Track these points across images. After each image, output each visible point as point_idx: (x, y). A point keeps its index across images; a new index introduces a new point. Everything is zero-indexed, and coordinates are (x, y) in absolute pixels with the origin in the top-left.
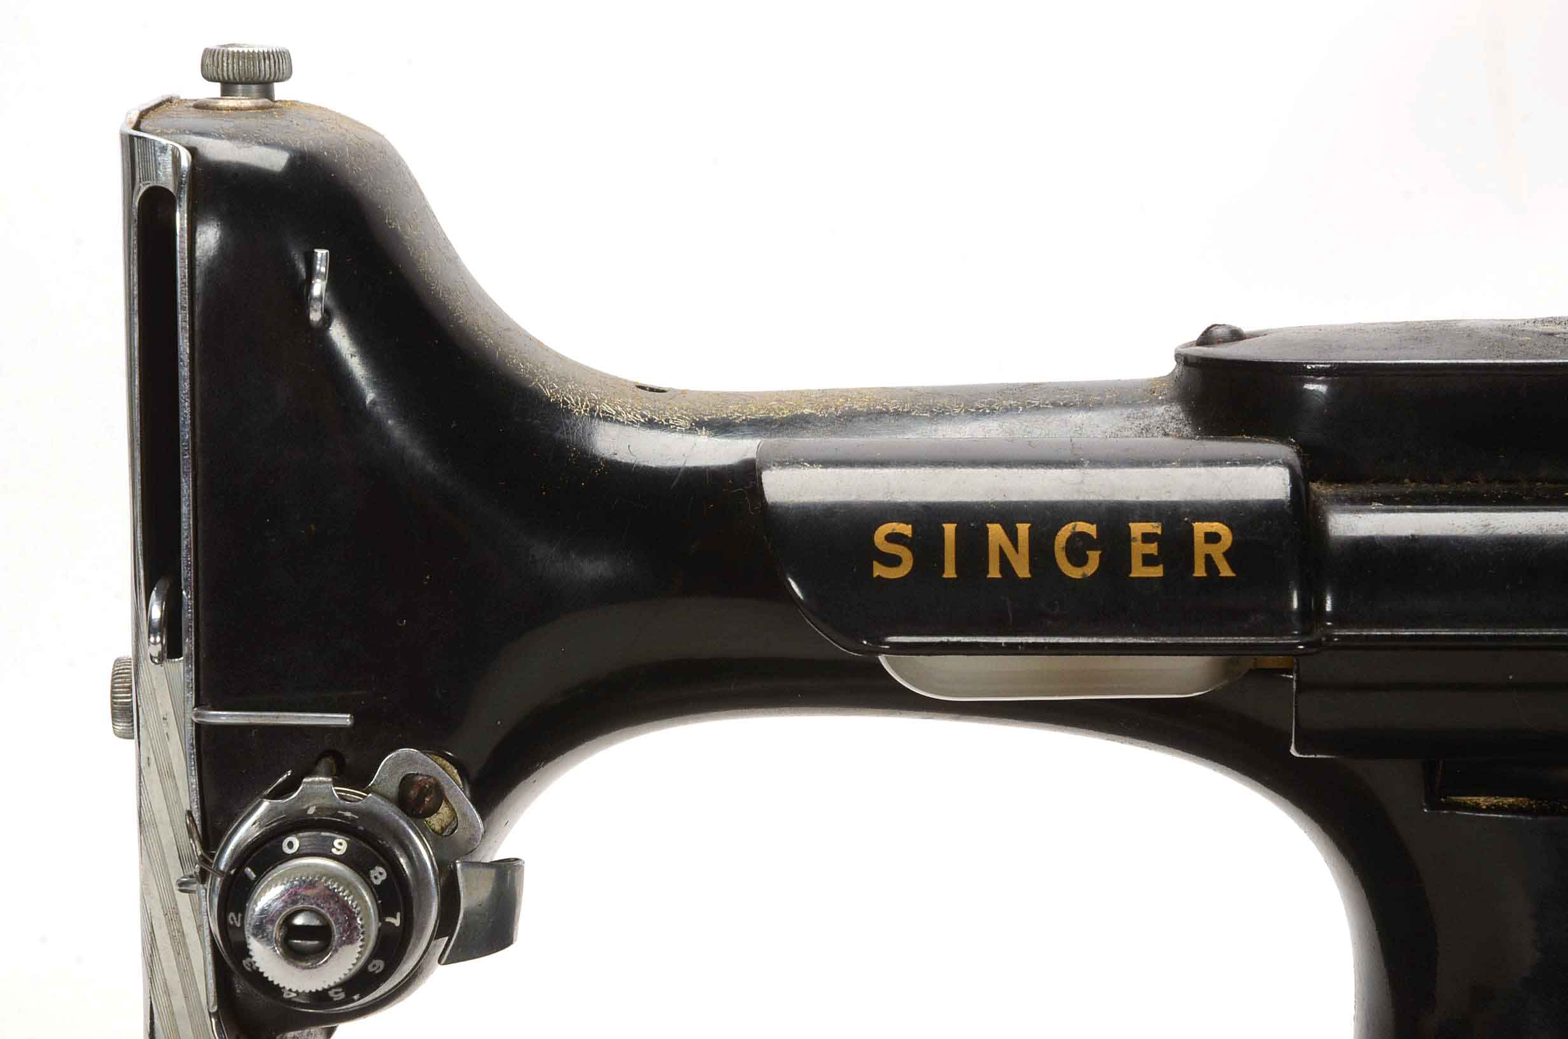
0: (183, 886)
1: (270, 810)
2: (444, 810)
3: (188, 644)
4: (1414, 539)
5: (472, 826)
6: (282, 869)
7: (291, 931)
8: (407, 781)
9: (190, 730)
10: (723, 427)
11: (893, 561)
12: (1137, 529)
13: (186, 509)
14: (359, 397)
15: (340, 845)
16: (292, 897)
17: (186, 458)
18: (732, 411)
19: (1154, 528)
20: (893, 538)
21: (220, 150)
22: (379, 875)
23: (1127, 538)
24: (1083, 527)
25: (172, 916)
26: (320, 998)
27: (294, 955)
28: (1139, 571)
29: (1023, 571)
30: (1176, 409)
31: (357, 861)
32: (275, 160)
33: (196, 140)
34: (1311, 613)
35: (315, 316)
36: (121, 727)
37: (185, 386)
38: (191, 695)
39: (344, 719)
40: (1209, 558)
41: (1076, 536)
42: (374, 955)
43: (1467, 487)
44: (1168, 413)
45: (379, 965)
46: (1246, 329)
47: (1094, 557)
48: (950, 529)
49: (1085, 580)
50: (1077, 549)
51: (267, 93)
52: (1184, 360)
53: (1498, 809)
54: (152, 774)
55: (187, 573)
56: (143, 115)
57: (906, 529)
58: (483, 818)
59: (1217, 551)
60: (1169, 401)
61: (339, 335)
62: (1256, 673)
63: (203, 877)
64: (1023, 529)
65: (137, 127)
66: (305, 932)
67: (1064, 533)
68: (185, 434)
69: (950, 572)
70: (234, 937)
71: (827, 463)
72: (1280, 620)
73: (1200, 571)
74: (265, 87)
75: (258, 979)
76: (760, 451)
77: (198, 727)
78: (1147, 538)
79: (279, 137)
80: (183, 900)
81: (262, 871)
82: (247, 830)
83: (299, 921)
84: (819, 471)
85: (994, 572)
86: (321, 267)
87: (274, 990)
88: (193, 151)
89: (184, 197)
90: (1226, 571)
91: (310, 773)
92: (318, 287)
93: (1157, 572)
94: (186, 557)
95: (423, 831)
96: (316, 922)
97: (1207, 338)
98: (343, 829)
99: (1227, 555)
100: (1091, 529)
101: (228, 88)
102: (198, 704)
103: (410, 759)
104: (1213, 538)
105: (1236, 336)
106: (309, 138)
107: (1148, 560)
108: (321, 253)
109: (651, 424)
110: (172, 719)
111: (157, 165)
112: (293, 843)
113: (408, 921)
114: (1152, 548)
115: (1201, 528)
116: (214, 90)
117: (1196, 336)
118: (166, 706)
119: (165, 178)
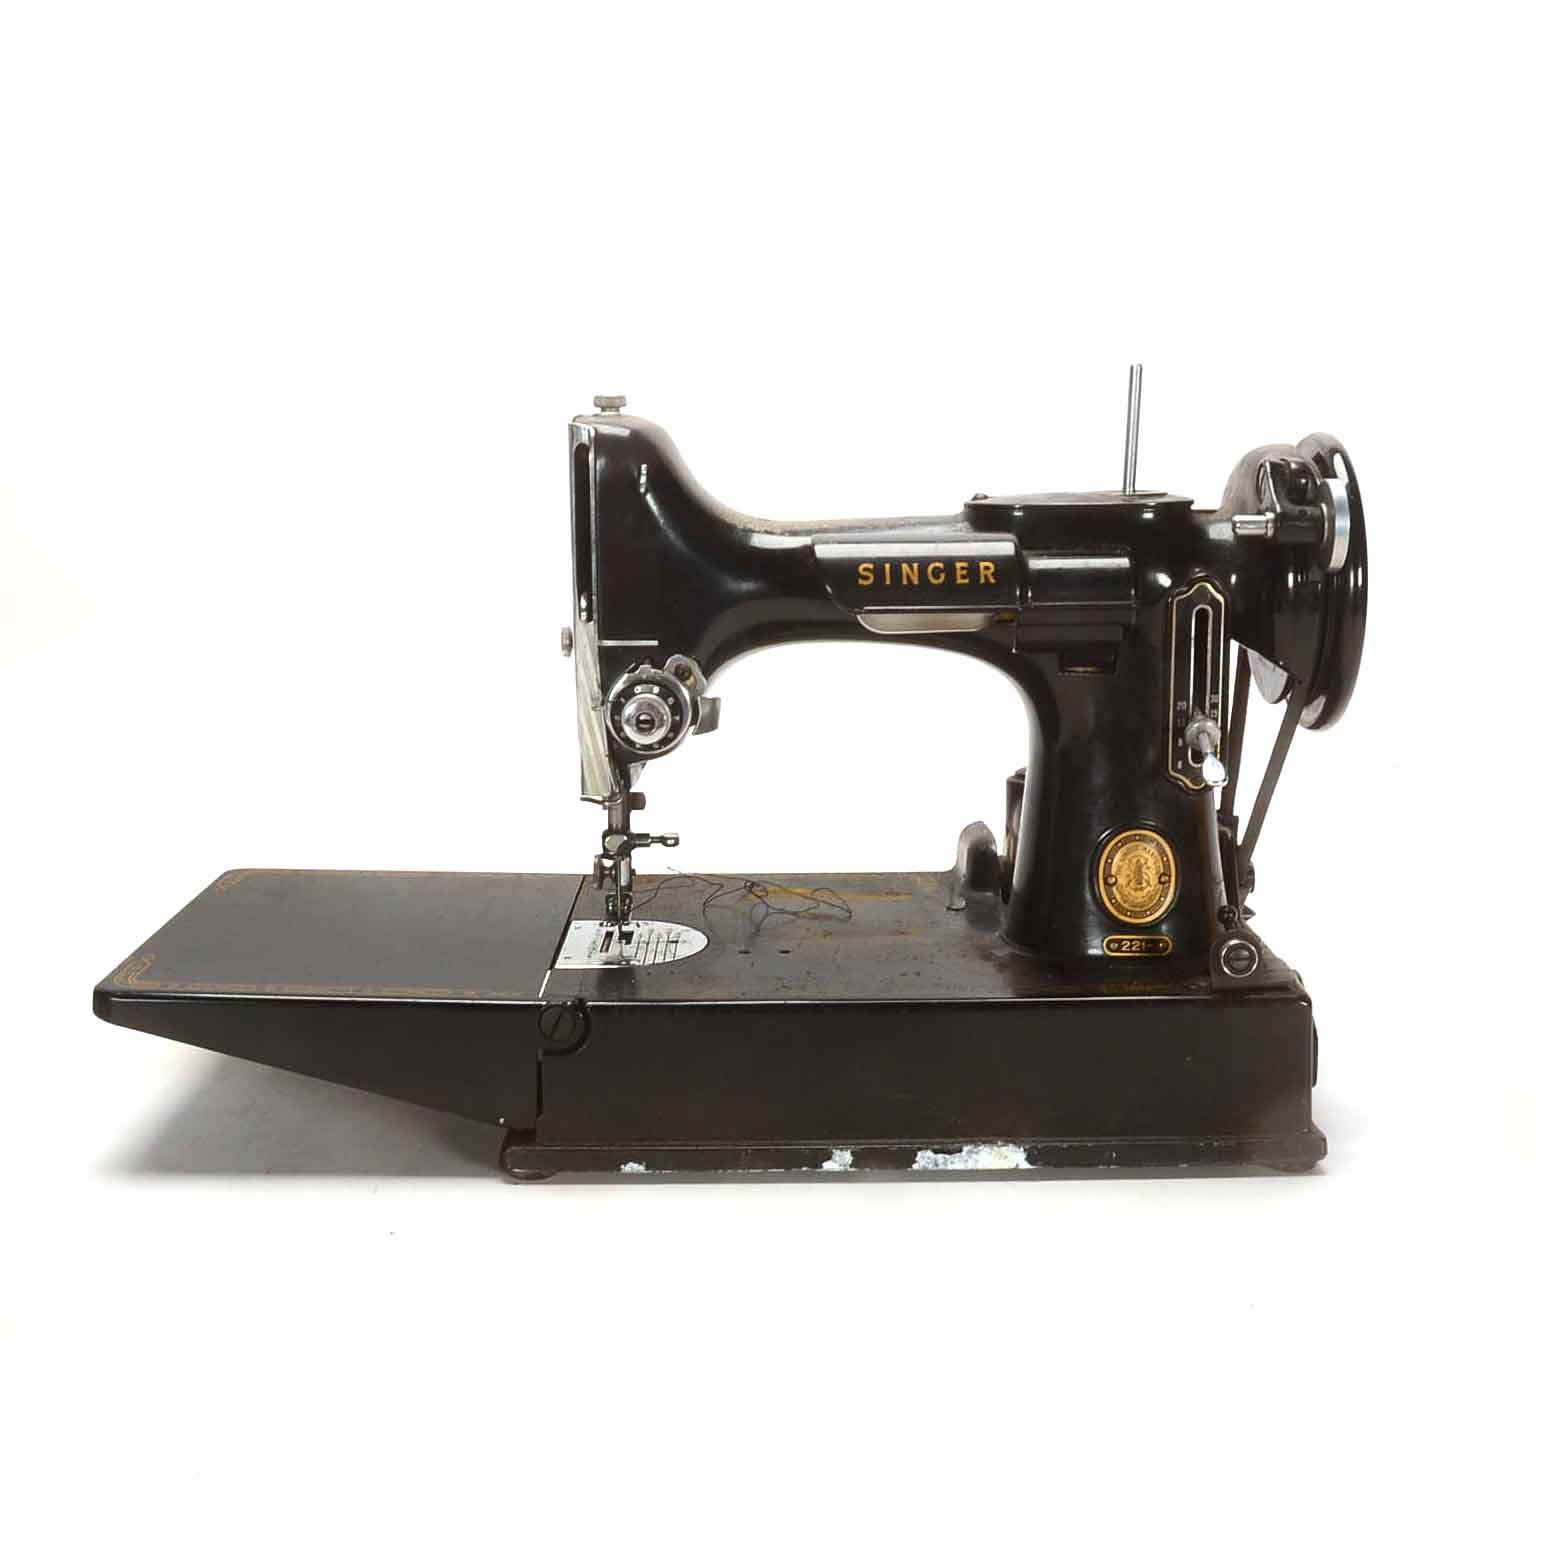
0: (594, 708)
1: (629, 677)
2: (692, 678)
3: (595, 616)
4: (1060, 569)
5: (703, 684)
6: (635, 698)
7: (639, 722)
8: (678, 668)
9: (597, 649)
10: (794, 533)
11: (866, 578)
12: (959, 565)
13: (594, 564)
14: (658, 523)
15: (656, 689)
16: (638, 709)
17: (593, 546)
18: (797, 528)
19: (965, 565)
20: (865, 569)
21: (605, 430)
22: (671, 700)
23: (955, 569)
24: (937, 564)
25: (589, 720)
26: (649, 747)
27: (641, 730)
28: (960, 581)
29: (916, 581)
30: (966, 524)
31: (663, 695)
32: (626, 433)
33: (597, 426)
34: (1023, 596)
35: (642, 490)
36: (566, 652)
37: (593, 519)
38: (597, 636)
39: (655, 643)
40: (986, 577)
41: (936, 568)
42: (670, 730)
43: (1076, 551)
44: (963, 527)
45: (671, 735)
46: (989, 495)
47: (943, 576)
48: (887, 566)
49: (939, 585)
50: (936, 573)
51: (618, 410)
52: (967, 506)
53: (1086, 672)
54: (580, 666)
55: (594, 589)
56: (576, 418)
57: (871, 566)
58: (707, 679)
59: (989, 573)
60: (963, 521)
61: (649, 497)
62: (1001, 622)
63: (603, 704)
64: (915, 565)
65: (574, 421)
66: (645, 722)
67: (932, 566)
68: (593, 536)
69: (888, 582)
70: (618, 726)
71: (840, 543)
72: (1012, 599)
73: (982, 581)
74: (617, 409)
75: (627, 740)
76: (813, 540)
77: (599, 647)
78: (963, 568)
79: (627, 425)
80: (592, 713)
81: (627, 700)
82: (619, 686)
83: (642, 718)
84: (836, 546)
85: (905, 582)
86: (644, 472)
87: (631, 743)
88: (596, 430)
89: (592, 449)
90: (992, 580)
91: (642, 664)
92: (643, 479)
93: (966, 581)
94: (594, 584)
95: (685, 686)
96: (649, 718)
97: (975, 498)
98: (657, 683)
99: (993, 574)
100: (941, 565)
101: (603, 409)
102: (599, 638)
103: (679, 659)
104: (987, 568)
105: (986, 497)
106: (637, 426)
107: (963, 577)
108: (644, 467)
109: (767, 532)
110: (588, 647)
111: (581, 435)
112: (638, 689)
113: (681, 719)
114: (964, 572)
115: (982, 565)
116: (598, 410)
117: (971, 498)
118: (586, 640)
119: (585, 439)
